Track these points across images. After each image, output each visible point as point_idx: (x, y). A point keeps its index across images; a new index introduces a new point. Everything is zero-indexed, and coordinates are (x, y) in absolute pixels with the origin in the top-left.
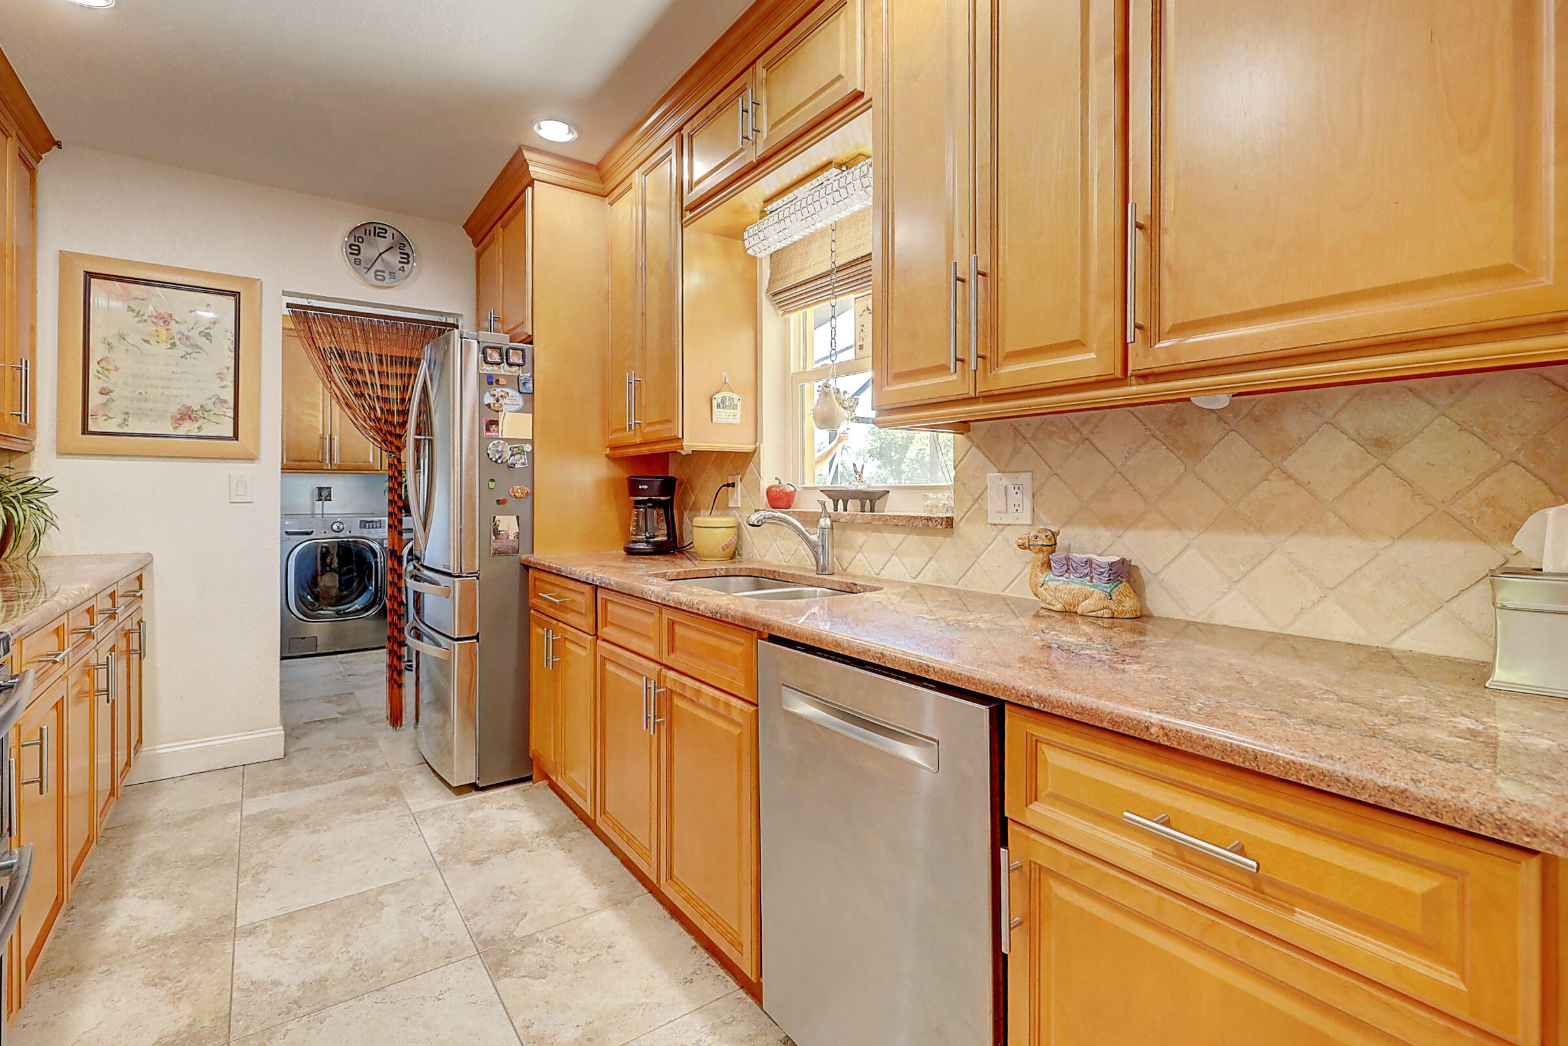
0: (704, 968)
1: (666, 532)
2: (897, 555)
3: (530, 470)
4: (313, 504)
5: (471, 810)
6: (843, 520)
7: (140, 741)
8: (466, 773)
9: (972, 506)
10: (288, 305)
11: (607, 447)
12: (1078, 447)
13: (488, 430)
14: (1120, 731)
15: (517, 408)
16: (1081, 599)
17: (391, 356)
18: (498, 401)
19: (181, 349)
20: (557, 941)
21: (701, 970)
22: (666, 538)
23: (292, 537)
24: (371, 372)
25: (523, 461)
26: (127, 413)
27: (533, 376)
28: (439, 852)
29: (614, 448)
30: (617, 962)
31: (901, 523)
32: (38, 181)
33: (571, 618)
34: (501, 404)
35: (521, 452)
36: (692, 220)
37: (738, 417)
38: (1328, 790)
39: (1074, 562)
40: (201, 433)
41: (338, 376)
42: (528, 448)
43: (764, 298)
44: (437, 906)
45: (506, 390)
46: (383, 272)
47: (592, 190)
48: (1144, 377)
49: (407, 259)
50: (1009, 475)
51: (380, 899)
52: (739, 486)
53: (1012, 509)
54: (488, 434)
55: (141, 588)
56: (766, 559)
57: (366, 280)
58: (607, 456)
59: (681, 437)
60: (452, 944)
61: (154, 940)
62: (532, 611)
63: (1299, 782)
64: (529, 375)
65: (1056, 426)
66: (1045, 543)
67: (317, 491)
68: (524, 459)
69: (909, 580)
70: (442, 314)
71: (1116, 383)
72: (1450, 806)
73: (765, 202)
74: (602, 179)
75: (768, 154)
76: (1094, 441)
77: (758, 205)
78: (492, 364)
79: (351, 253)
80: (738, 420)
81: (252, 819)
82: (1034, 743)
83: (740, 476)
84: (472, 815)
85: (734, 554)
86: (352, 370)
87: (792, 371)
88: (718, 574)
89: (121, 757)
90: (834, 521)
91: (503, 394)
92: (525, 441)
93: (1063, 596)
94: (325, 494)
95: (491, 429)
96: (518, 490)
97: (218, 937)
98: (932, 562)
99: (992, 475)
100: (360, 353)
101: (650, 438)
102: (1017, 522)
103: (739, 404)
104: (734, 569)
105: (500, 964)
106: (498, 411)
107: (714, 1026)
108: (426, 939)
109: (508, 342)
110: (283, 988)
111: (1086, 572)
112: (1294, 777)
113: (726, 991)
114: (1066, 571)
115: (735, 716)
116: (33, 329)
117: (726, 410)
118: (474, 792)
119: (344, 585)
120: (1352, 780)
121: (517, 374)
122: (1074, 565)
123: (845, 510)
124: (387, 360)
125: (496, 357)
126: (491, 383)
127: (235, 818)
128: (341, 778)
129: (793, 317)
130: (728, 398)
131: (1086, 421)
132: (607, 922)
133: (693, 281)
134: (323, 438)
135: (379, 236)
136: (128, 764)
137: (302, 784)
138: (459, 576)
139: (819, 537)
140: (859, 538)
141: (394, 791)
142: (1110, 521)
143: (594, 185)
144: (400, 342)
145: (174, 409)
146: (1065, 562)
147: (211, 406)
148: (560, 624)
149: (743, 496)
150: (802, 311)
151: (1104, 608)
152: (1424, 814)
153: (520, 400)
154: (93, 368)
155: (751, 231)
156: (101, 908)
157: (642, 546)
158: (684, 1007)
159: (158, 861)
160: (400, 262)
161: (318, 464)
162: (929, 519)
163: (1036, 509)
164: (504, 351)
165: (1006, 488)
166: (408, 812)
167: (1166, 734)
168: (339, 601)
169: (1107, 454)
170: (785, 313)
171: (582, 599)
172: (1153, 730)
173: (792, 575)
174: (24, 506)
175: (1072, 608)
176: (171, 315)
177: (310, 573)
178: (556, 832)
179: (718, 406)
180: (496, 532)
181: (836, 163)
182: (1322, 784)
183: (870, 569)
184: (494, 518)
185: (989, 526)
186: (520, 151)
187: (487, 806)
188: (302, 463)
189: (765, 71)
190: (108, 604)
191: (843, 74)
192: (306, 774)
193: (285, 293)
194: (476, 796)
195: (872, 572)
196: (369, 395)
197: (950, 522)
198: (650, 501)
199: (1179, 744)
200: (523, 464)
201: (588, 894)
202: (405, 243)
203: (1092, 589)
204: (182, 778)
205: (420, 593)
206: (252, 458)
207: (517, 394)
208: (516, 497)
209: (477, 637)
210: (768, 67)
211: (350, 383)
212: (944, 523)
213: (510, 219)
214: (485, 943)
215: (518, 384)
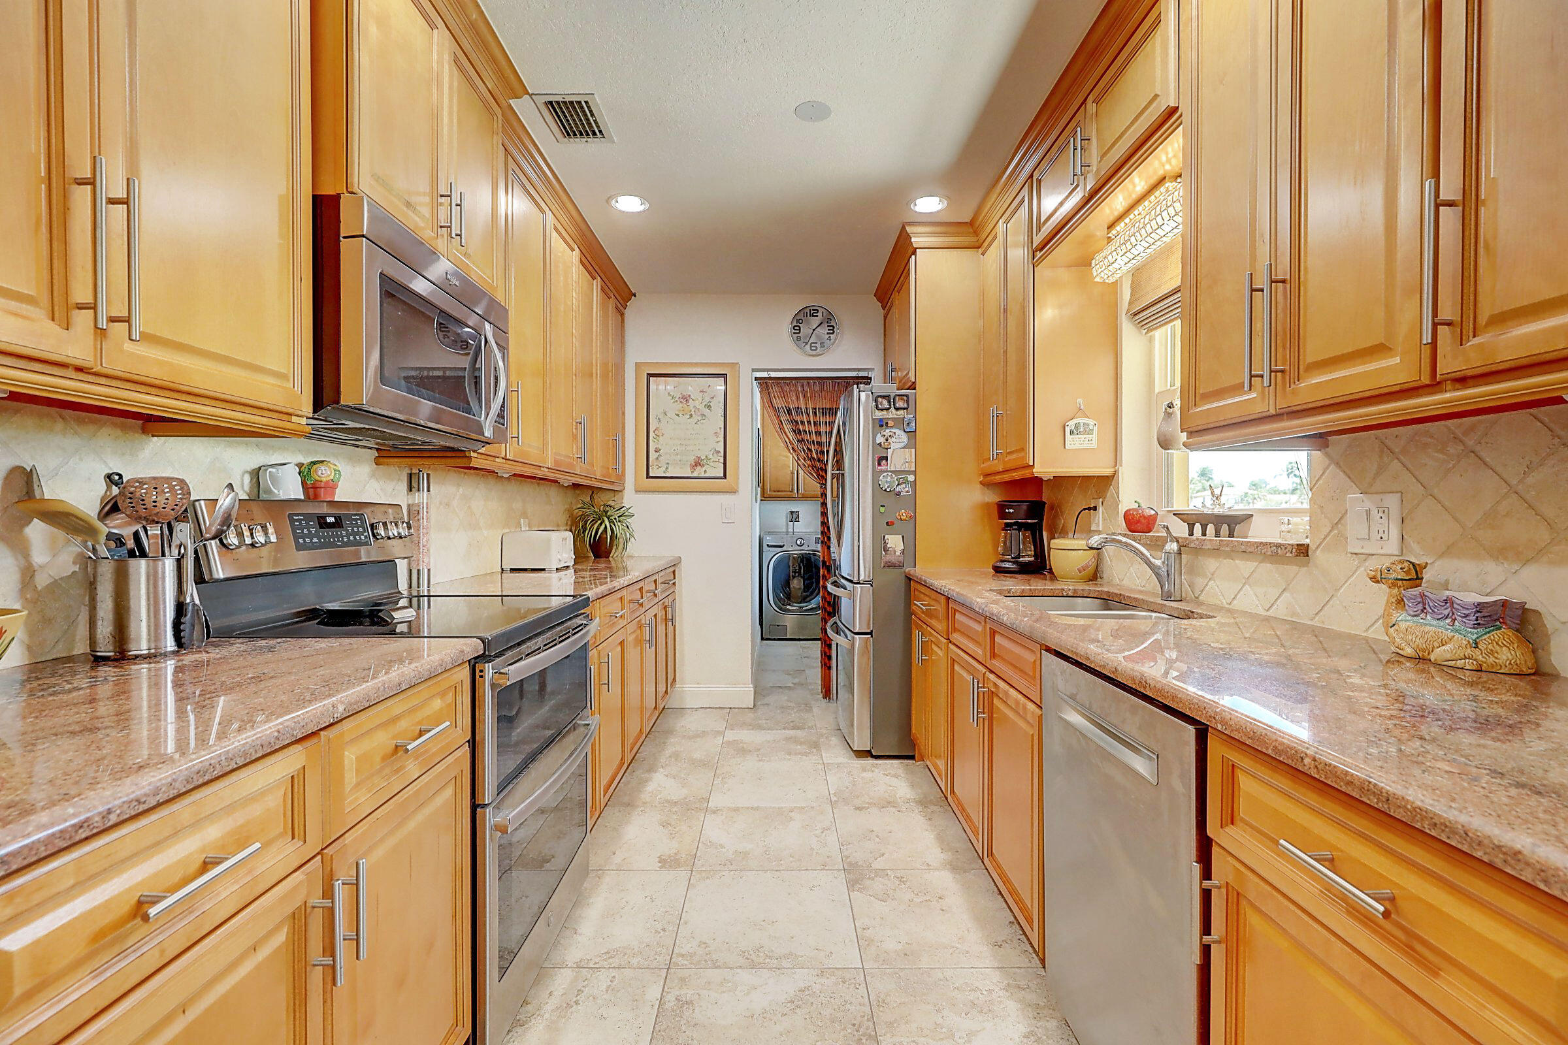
0: (1015, 941)
1: (1033, 553)
2: (1249, 585)
3: (914, 496)
4: (787, 524)
5: (864, 770)
6: (1192, 545)
7: (674, 679)
8: (863, 741)
9: (1330, 531)
10: (756, 379)
11: (980, 474)
12: (1459, 462)
13: (879, 464)
14: (1281, 759)
15: (902, 445)
16: (1436, 644)
17: (823, 409)
18: (887, 440)
19: (696, 418)
20: (901, 880)
21: (1012, 941)
22: (1033, 559)
23: (771, 549)
24: (809, 422)
25: (907, 489)
26: (668, 464)
27: (915, 417)
28: (835, 794)
29: (986, 475)
30: (943, 910)
31: (1249, 550)
32: (626, 321)
33: (934, 622)
34: (890, 443)
35: (906, 482)
36: (1042, 259)
37: (1095, 441)
38: (1448, 841)
39: (1431, 599)
40: (707, 475)
41: (787, 427)
42: (911, 478)
43: (1124, 320)
44: (824, 829)
45: (893, 430)
46: (816, 343)
47: (966, 244)
48: (1462, 381)
49: (833, 330)
50: (1370, 495)
51: (791, 814)
52: (1101, 509)
53: (1375, 536)
54: (880, 468)
55: (674, 578)
56: (1124, 582)
57: (805, 352)
58: (981, 483)
59: (1032, 464)
60: (828, 857)
61: (668, 801)
62: (913, 616)
63: (1423, 829)
64: (912, 416)
65: (1431, 437)
66: (1399, 577)
67: (789, 515)
68: (908, 487)
69: (1261, 611)
70: (859, 370)
71: (1427, 390)
72: (1559, 876)
73: (1108, 228)
74: (976, 233)
75: (1097, 186)
76: (1483, 454)
77: (1101, 232)
78: (882, 410)
79: (794, 333)
80: (1094, 445)
81: (729, 743)
82: (1231, 768)
83: (1101, 500)
84: (864, 774)
85: (1095, 576)
86: (797, 422)
87: (1157, 391)
88: (1065, 594)
89: (662, 689)
90: (1181, 546)
91: (891, 434)
92: (909, 472)
93: (1414, 639)
94: (795, 516)
95: (882, 464)
96: (903, 514)
97: (698, 809)
98: (1286, 594)
99: (1354, 496)
100: (801, 409)
101: (1010, 466)
102: (1381, 552)
103: (1095, 428)
104: (1082, 590)
105: (856, 881)
106: (887, 449)
107: (1008, 985)
108: (812, 849)
109: (895, 390)
110: (724, 850)
111: (1446, 612)
112: (1419, 824)
113: (1029, 965)
114: (1422, 611)
115: (1029, 717)
116: (624, 414)
117: (1080, 436)
118: (869, 758)
119: (807, 588)
120: (1470, 834)
121: (902, 416)
122: (1431, 604)
123: (1204, 534)
124: (819, 412)
125: (885, 404)
126: (881, 426)
127: (720, 740)
128: (784, 729)
129: (1158, 334)
130: (1082, 424)
131: (1472, 428)
132: (944, 880)
133: (1048, 315)
134: (793, 473)
135: (813, 316)
136: (666, 692)
137: (760, 728)
138: (858, 583)
139: (1163, 563)
140: (1211, 564)
141: (816, 745)
142: (1502, 552)
143: (970, 240)
144: (829, 396)
145: (692, 459)
146: (1420, 600)
147: (711, 457)
148: (929, 628)
149: (1104, 519)
150: (1169, 326)
151: (1465, 658)
152: (1533, 881)
153: (904, 438)
154: (652, 434)
155: (1098, 258)
156: (647, 775)
157: (1007, 565)
158: (987, 961)
159: (676, 756)
160: (828, 333)
161: (789, 493)
162: (1279, 546)
163: (1405, 537)
164: (892, 398)
165: (1368, 513)
166: (821, 762)
167: (1316, 766)
168: (804, 600)
169: (1499, 469)
170: (1149, 330)
171: (939, 607)
172: (1307, 761)
173: (1136, 599)
174: (619, 524)
175: (1426, 654)
176: (690, 396)
177: (783, 577)
178: (923, 803)
179: (1072, 433)
180: (886, 550)
181: (1171, 177)
182: (1442, 835)
183: (1221, 598)
184: (884, 537)
185: (1349, 555)
186: (903, 228)
187: (877, 770)
188: (779, 493)
189: (1094, 105)
190: (652, 587)
191: (1159, 93)
192: (764, 722)
193: (754, 370)
194: (871, 761)
195: (1224, 601)
196: (807, 441)
197: (1303, 551)
198: (1016, 524)
199: (1326, 778)
200: (907, 492)
201: (935, 854)
202: (831, 318)
203: (1452, 634)
204: (697, 709)
205: (838, 597)
206: (734, 492)
207: (903, 433)
208: (901, 519)
209: (871, 633)
210: (1097, 101)
211: (795, 432)
212: (1294, 550)
213: (902, 285)
214: (850, 864)
215: (901, 423)
